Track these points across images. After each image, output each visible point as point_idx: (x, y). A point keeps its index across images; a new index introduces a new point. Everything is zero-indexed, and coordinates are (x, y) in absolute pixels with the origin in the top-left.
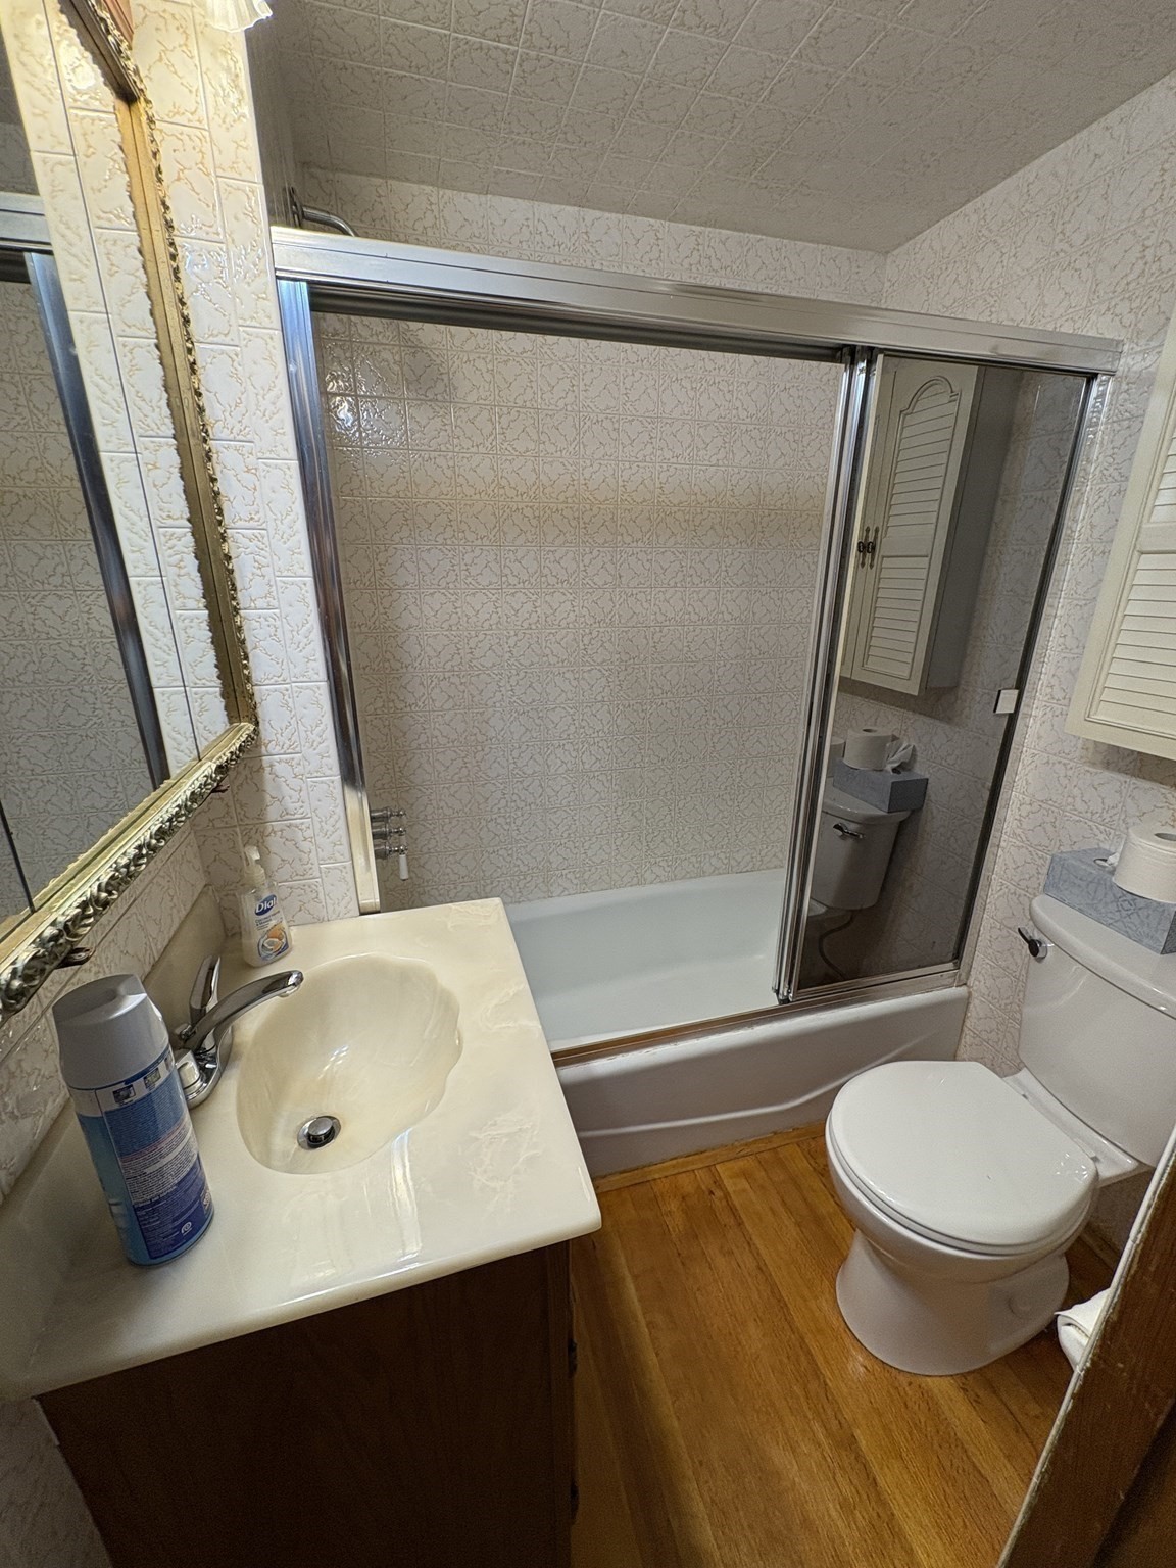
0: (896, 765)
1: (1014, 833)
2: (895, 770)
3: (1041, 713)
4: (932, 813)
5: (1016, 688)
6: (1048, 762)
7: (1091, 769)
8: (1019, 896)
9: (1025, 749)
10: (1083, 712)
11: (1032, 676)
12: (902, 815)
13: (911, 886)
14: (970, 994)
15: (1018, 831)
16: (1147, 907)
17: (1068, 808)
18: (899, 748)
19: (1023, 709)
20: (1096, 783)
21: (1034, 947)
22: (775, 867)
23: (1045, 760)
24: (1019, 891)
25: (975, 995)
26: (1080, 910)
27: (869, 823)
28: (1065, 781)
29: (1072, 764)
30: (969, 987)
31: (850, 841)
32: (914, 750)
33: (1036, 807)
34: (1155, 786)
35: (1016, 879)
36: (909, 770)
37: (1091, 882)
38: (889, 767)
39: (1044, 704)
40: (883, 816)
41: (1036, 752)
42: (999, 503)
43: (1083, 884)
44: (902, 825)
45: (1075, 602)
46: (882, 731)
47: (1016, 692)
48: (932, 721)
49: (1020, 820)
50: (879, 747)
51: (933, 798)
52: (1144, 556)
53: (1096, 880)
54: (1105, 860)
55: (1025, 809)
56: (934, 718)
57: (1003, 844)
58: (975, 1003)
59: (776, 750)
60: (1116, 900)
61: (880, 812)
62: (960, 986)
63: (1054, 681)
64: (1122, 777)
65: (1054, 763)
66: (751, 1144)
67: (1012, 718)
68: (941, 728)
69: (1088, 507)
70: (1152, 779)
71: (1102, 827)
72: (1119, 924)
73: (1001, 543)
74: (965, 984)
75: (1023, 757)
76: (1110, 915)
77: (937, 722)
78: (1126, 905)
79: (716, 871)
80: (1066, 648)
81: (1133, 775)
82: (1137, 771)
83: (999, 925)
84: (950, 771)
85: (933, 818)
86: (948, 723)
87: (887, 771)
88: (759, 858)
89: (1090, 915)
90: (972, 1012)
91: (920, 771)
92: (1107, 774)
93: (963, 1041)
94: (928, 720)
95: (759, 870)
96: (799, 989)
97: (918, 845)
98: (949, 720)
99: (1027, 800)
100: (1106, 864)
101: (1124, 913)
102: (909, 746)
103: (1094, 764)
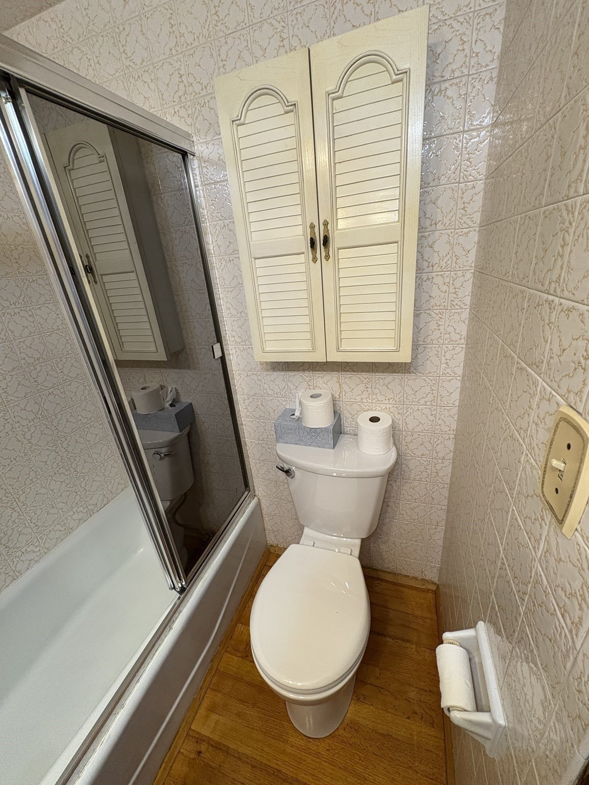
0: (170, 402)
1: (247, 415)
2: (171, 405)
3: (234, 352)
4: (202, 420)
5: (218, 342)
6: (248, 375)
7: (267, 373)
8: (261, 444)
9: (234, 372)
10: (260, 349)
11: (223, 333)
12: (187, 430)
13: (208, 462)
14: (259, 499)
15: (248, 414)
16: (322, 431)
17: (266, 395)
18: (167, 393)
19: (226, 352)
20: (272, 379)
21: (287, 472)
22: (123, 490)
23: (246, 376)
24: (260, 442)
25: (261, 498)
26: (296, 444)
27: (172, 444)
28: (259, 383)
29: (259, 373)
30: (257, 496)
31: (167, 459)
32: (176, 389)
33: (251, 399)
34: (297, 373)
35: (257, 437)
36: (179, 402)
37: (296, 429)
38: (167, 405)
39: (234, 346)
40: (179, 435)
41: (240, 372)
42: (162, 236)
43: (293, 431)
44: (189, 435)
45: (227, 290)
46: (154, 385)
47: (219, 344)
48: (179, 371)
49: (246, 408)
50: (156, 395)
51: (199, 412)
52: (256, 260)
53: (297, 428)
54: (294, 415)
55: (247, 402)
56: (180, 368)
57: (243, 423)
58: (263, 502)
59: (84, 421)
60: (308, 433)
61: (176, 434)
62: (254, 498)
63: (234, 334)
64: (282, 373)
65: (250, 375)
66: (203, 686)
67: (223, 359)
68: (185, 372)
69: (212, 235)
70: (294, 371)
71: (283, 399)
72: (314, 443)
73: (173, 260)
74: (255, 496)
75: (235, 376)
76: (308, 441)
77: (183, 371)
78: (313, 434)
79: (81, 521)
80: (233, 315)
81: (286, 371)
82: (287, 369)
83: (258, 461)
84: (202, 395)
85: (203, 423)
86: (189, 369)
87: (167, 408)
88: (109, 492)
89: (300, 444)
90: (263, 506)
91: (185, 400)
92: (276, 374)
93: (265, 521)
94: (177, 371)
95: (112, 499)
96: (187, 576)
97: (201, 439)
98: (189, 368)
99: (246, 397)
100: (295, 417)
101: (314, 438)
102: (172, 388)
103: (268, 370)
